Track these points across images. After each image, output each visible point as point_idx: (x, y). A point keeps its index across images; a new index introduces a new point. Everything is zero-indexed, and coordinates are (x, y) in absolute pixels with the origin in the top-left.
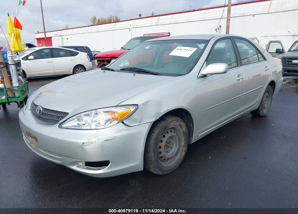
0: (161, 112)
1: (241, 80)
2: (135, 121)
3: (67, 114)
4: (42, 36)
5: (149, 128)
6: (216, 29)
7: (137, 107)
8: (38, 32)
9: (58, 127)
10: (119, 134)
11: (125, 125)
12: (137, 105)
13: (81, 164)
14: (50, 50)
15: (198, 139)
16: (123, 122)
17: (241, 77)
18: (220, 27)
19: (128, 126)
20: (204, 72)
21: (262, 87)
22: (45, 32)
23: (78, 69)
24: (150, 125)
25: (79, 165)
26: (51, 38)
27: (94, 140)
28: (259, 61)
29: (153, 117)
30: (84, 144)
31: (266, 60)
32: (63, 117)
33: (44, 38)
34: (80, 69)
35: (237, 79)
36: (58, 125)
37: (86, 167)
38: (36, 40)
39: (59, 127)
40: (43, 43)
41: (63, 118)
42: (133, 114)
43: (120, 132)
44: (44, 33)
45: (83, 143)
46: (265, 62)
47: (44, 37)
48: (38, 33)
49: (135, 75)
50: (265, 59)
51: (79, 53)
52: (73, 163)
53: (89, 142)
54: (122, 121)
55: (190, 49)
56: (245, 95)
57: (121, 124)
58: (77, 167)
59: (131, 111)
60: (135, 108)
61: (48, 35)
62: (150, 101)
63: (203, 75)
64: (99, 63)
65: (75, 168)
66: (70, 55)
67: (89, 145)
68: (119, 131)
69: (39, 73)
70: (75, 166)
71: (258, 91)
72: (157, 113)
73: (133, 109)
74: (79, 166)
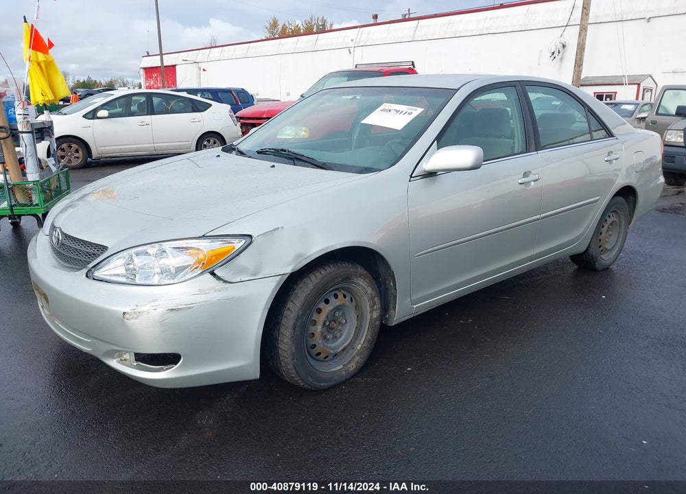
0: (308, 254)
1: (533, 182)
2: (243, 270)
3: (105, 248)
4: (154, 62)
5: (275, 288)
6: (553, 53)
7: (248, 240)
8: (148, 53)
9: (85, 275)
10: (201, 298)
11: (219, 278)
12: (250, 236)
13: (127, 356)
14: (147, 99)
15: (412, 316)
16: (213, 274)
17: (532, 177)
18: (564, 46)
19: (225, 282)
20: (429, 165)
21: (596, 201)
22: (161, 54)
23: (209, 141)
24: (280, 280)
25: (123, 359)
26: (174, 66)
27: (145, 308)
28: (592, 140)
29: (288, 265)
30: (127, 316)
31: (613, 136)
32: (95, 256)
33: (160, 67)
34: (212, 141)
35: (519, 181)
36: (85, 271)
37: (135, 364)
38: (142, 72)
39: (87, 276)
40: (156, 77)
41: (97, 257)
42: (237, 255)
43: (205, 294)
44: (159, 57)
45: (124, 313)
46: (610, 141)
47: (159, 64)
48: (148, 55)
49: (273, 166)
50: (610, 134)
51: (211, 105)
52: (111, 354)
53: (135, 313)
54: (211, 270)
55: (409, 111)
56: (542, 218)
57: (208, 276)
58: (118, 362)
59: (234, 248)
60: (244, 241)
61: (168, 61)
62: (283, 228)
63: (425, 171)
64: (244, 130)
65: (114, 363)
66: (190, 109)
67: (136, 318)
68: (201, 292)
69: (120, 149)
70: (115, 360)
71: (584, 209)
72: (298, 256)
73: (238, 244)
74: (123, 361)
